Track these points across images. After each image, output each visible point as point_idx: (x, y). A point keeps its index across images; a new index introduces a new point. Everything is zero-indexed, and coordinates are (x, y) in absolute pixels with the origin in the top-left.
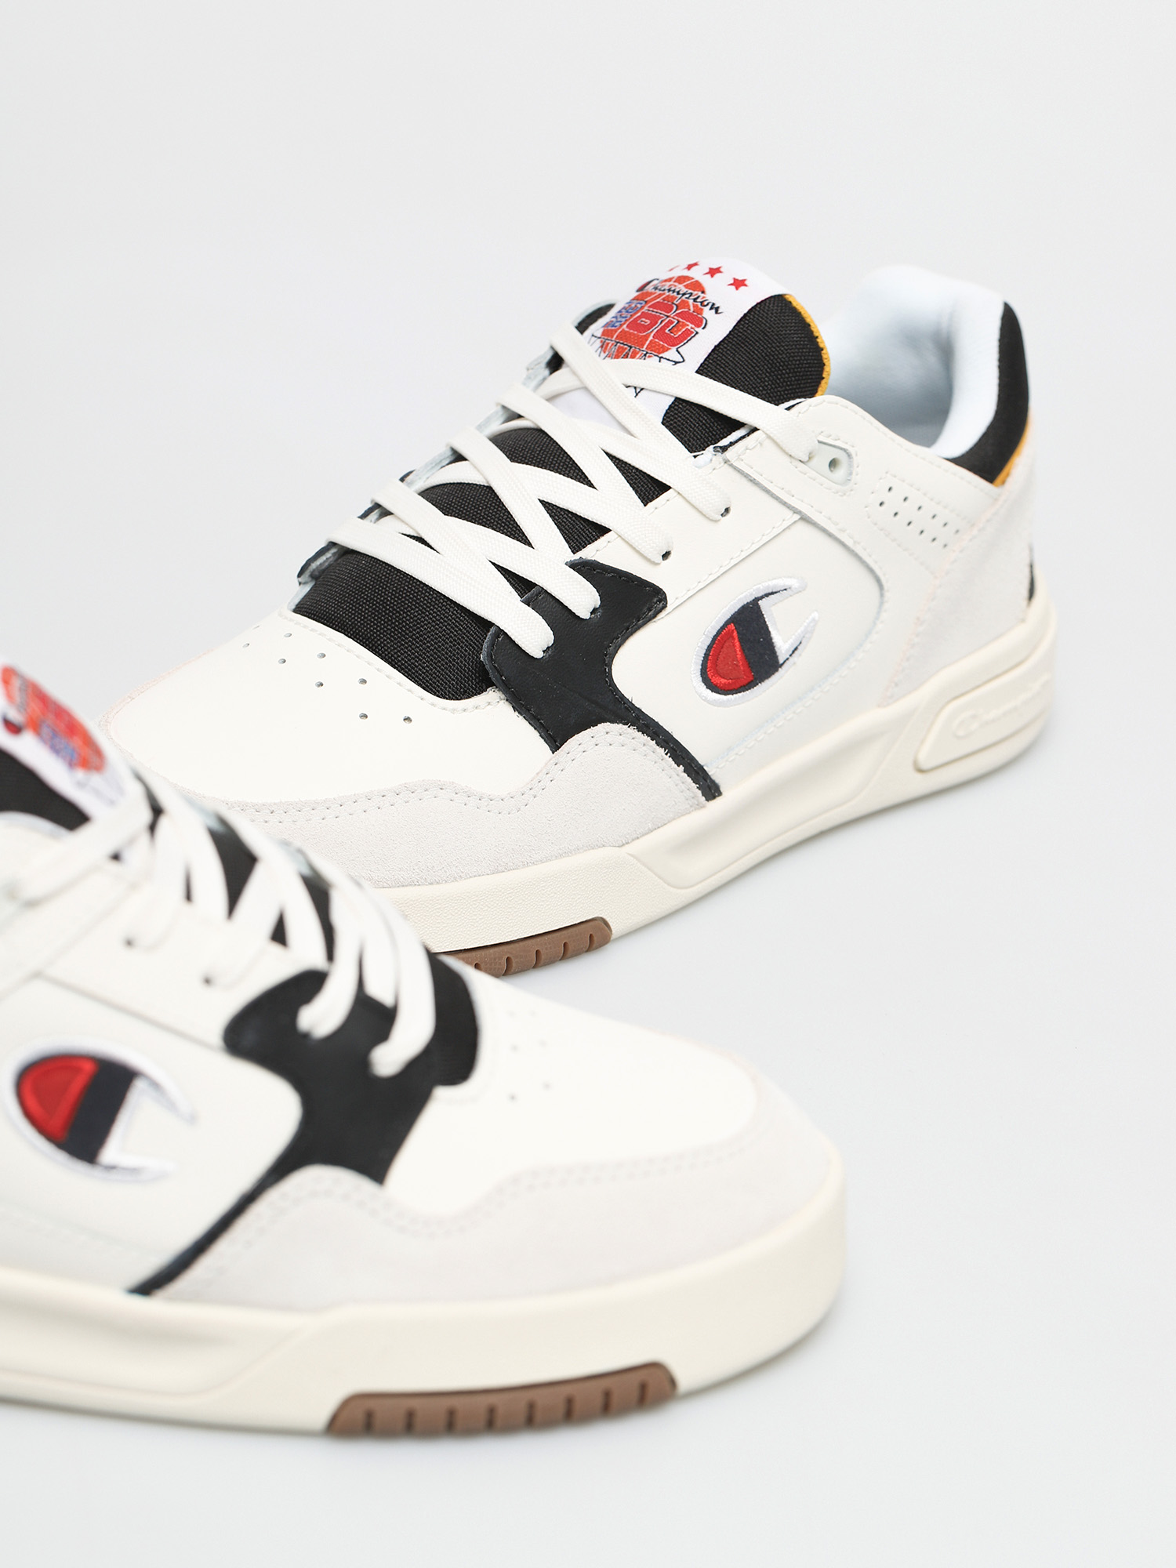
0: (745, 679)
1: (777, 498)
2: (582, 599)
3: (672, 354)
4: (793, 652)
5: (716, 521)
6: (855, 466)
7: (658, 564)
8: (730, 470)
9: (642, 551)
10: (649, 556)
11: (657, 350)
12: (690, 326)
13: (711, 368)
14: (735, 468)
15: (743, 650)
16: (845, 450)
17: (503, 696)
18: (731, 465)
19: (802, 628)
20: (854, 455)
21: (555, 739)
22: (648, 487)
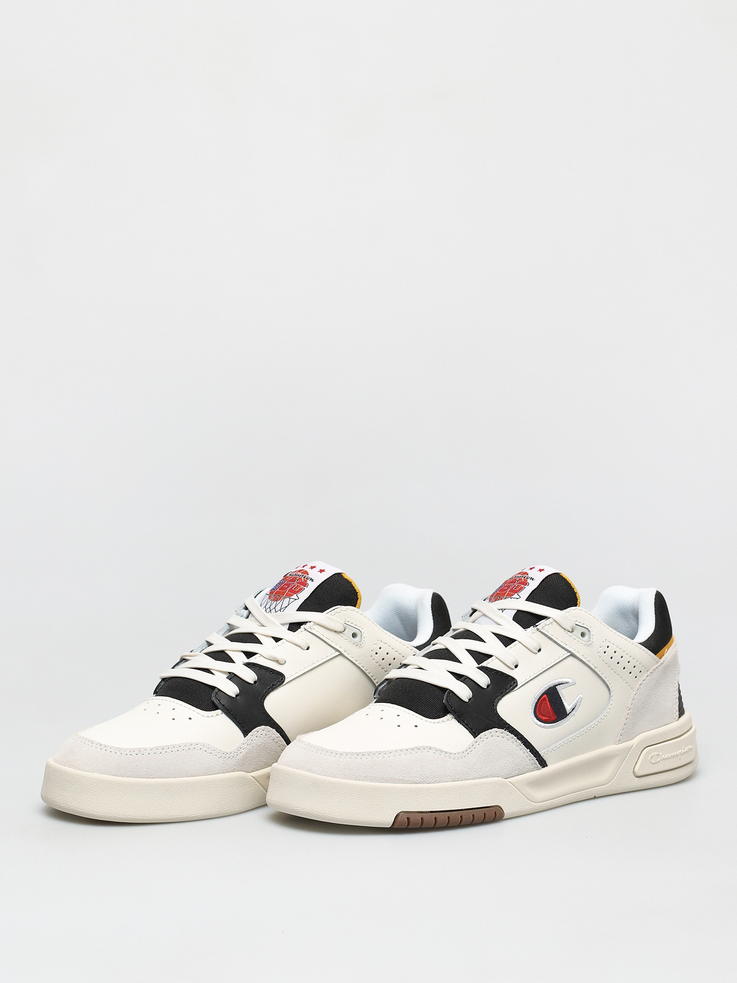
0: (553, 718)
1: (560, 645)
2: (483, 680)
3: (516, 596)
4: (573, 710)
5: (536, 653)
6: (592, 635)
7: (513, 669)
8: (540, 633)
9: (506, 663)
10: (509, 665)
11: (510, 596)
12: (522, 586)
13: (529, 599)
14: (542, 633)
15: (551, 706)
16: (587, 629)
17: (453, 717)
18: (540, 631)
19: (576, 700)
20: (591, 631)
21: (475, 734)
22: (507, 641)
